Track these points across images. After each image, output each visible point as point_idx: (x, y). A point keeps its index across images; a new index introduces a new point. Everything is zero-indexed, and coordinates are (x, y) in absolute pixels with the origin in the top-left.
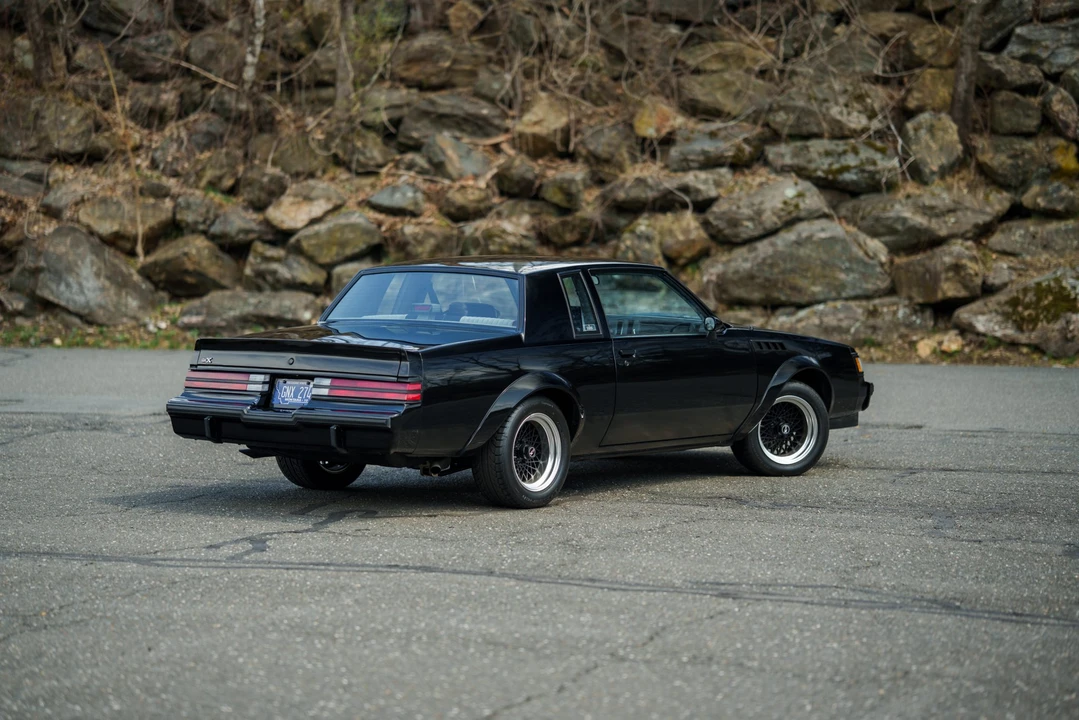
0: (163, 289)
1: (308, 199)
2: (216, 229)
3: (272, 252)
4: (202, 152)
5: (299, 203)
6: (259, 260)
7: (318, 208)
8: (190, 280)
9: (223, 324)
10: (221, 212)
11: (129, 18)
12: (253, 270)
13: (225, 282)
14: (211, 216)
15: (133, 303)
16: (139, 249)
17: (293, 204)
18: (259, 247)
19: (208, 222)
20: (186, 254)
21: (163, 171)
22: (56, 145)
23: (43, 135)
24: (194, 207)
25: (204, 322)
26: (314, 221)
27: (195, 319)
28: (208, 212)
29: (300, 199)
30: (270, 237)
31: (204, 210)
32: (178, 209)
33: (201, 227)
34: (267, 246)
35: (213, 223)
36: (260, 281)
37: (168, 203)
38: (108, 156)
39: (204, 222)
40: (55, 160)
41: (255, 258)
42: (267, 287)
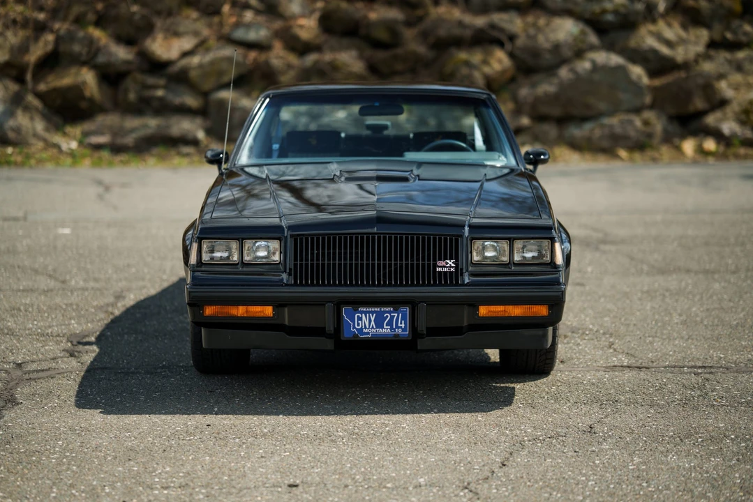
1: (177, 34)
2: (101, 59)
3: (151, 80)
5: (169, 38)
6: (139, 88)
7: (187, 43)
8: (83, 105)
10: (102, 44)
12: (136, 97)
13: (108, 106)
14: (94, 48)
15: (39, 126)
16: (29, 77)
17: (164, 39)
18: (139, 77)
19: (91, 54)
20: (83, 82)
24: (78, 40)
25: (111, 141)
26: (185, 54)
27: (101, 140)
28: (90, 45)
29: (169, 34)
31: (86, 43)
32: (62, 42)
33: (84, 58)
34: (145, 76)
35: (96, 55)
36: (143, 106)
37: (50, 38)
39: (87, 54)
41: (135, 85)
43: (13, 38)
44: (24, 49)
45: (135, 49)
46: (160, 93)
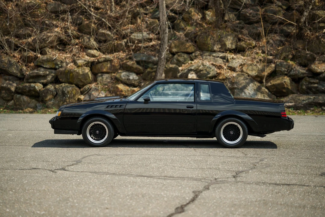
0: (274, 94)
3: (312, 80)
4: (278, 47)
5: (321, 63)
6: (307, 83)
8: (284, 91)
9: (302, 106)
10: (293, 67)
11: (242, 3)
12: (306, 87)
13: (295, 91)
14: (290, 69)
16: (264, 81)
17: (319, 63)
18: (308, 79)
19: (289, 71)
20: (285, 82)
21: (268, 54)
22: (228, 47)
23: (223, 43)
24: (283, 66)
25: (295, 105)
27: (291, 104)
28: (289, 67)
29: (321, 62)
30: (311, 75)
31: (287, 67)
32: (277, 66)
33: (286, 73)
34: (310, 78)
35: (291, 71)
36: (309, 91)
37: (273, 65)
38: (246, 50)
39: (287, 71)
40: (228, 52)
41: (306, 83)
42: (311, 92)
43: (260, 66)
44: (263, 70)
45: (306, 68)
46: (316, 85)
